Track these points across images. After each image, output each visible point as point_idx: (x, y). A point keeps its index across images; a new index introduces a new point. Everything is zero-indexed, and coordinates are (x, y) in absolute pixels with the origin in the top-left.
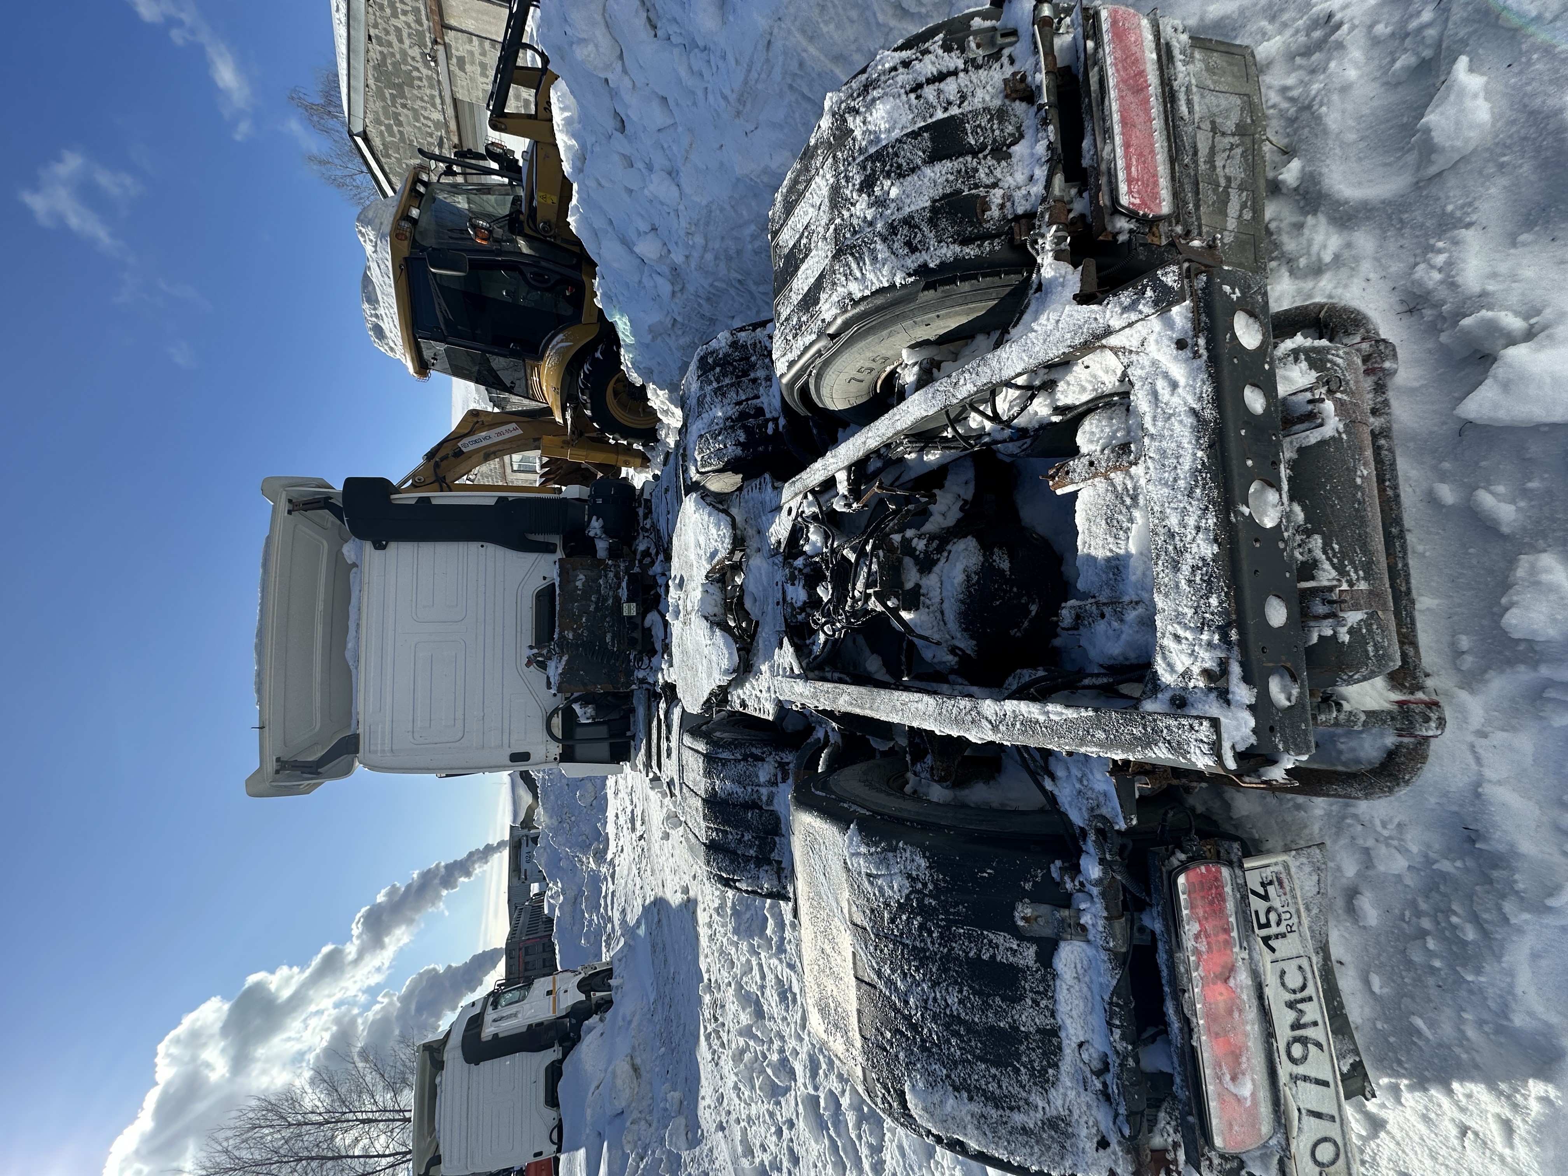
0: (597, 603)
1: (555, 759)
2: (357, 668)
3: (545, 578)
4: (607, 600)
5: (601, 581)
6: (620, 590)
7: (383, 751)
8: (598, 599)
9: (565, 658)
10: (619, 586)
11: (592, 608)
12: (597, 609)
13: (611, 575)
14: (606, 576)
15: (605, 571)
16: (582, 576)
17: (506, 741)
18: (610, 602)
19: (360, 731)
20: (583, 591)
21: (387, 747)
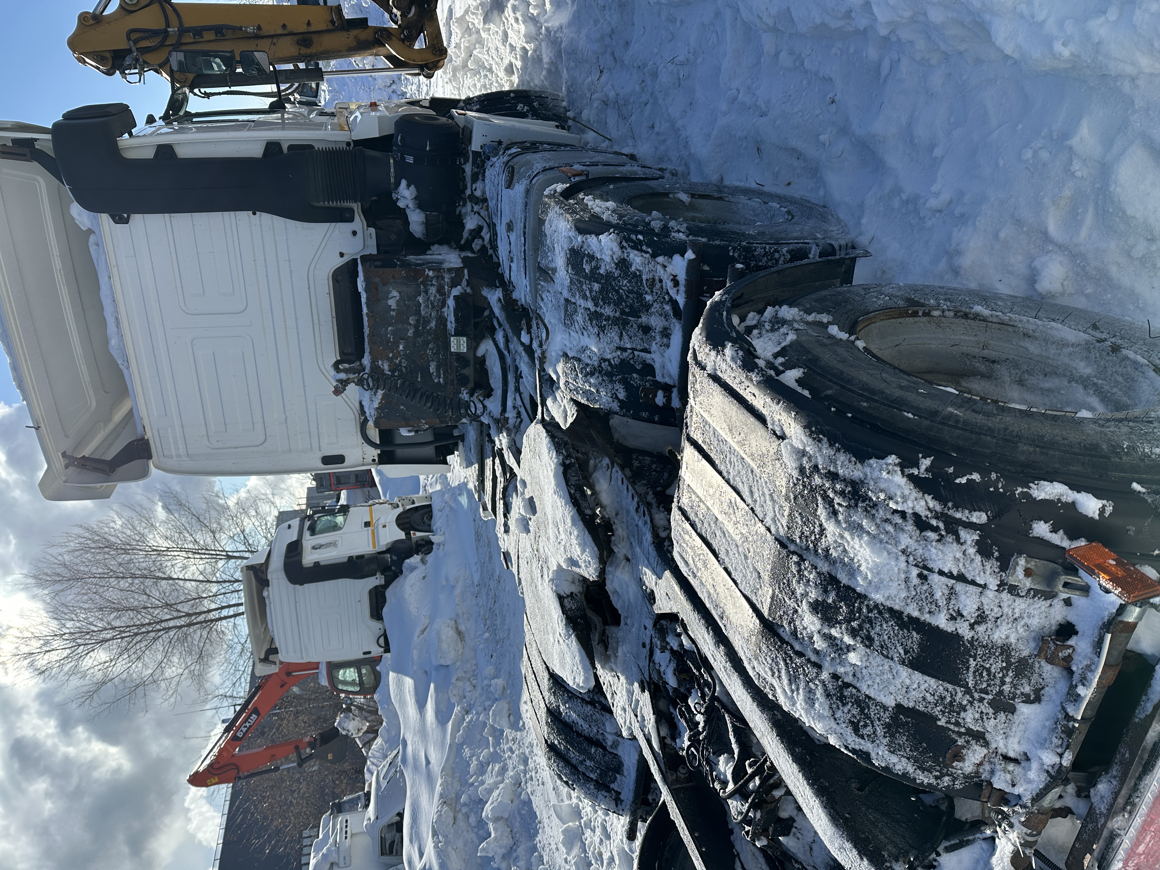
0: (416, 327)
1: (374, 460)
2: (128, 368)
3: (342, 255)
4: (429, 322)
5: (421, 299)
6: (445, 309)
7: (179, 456)
8: (418, 321)
9: (380, 393)
10: (444, 303)
11: (410, 333)
12: (417, 333)
13: (433, 290)
14: (426, 292)
15: (425, 286)
16: (395, 293)
17: (315, 445)
18: (433, 324)
19: (149, 435)
20: (399, 312)
21: (182, 451)
